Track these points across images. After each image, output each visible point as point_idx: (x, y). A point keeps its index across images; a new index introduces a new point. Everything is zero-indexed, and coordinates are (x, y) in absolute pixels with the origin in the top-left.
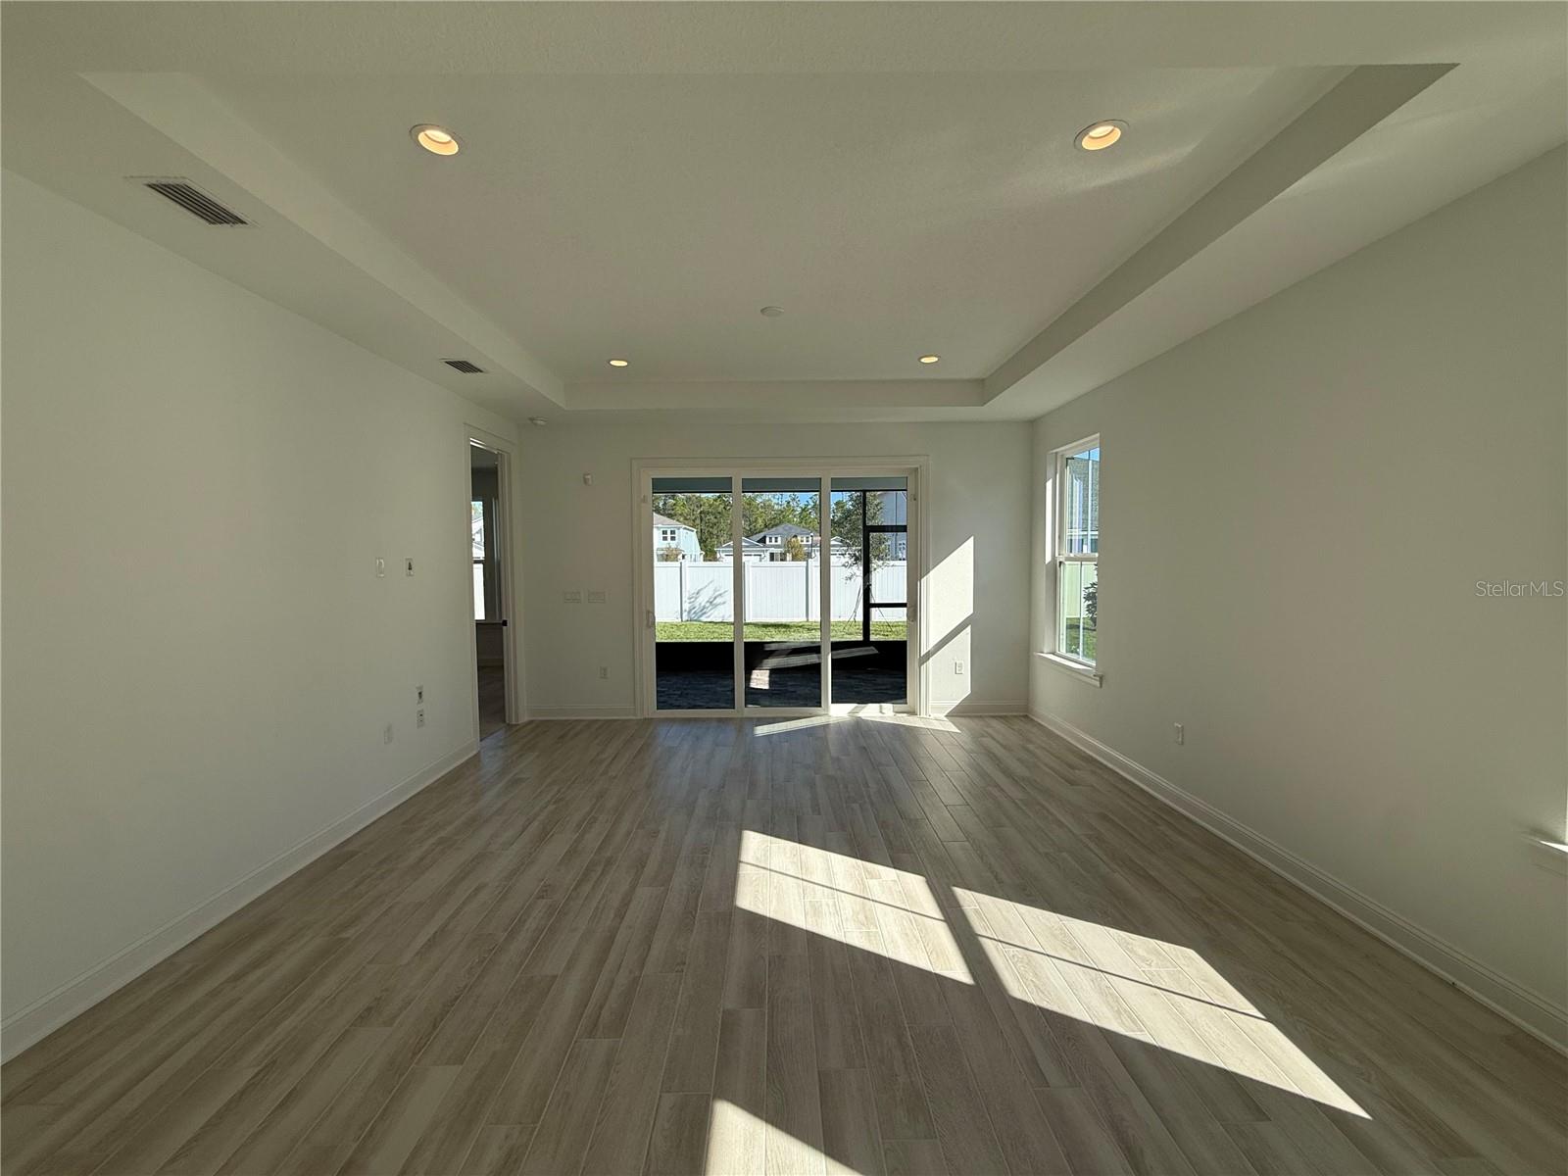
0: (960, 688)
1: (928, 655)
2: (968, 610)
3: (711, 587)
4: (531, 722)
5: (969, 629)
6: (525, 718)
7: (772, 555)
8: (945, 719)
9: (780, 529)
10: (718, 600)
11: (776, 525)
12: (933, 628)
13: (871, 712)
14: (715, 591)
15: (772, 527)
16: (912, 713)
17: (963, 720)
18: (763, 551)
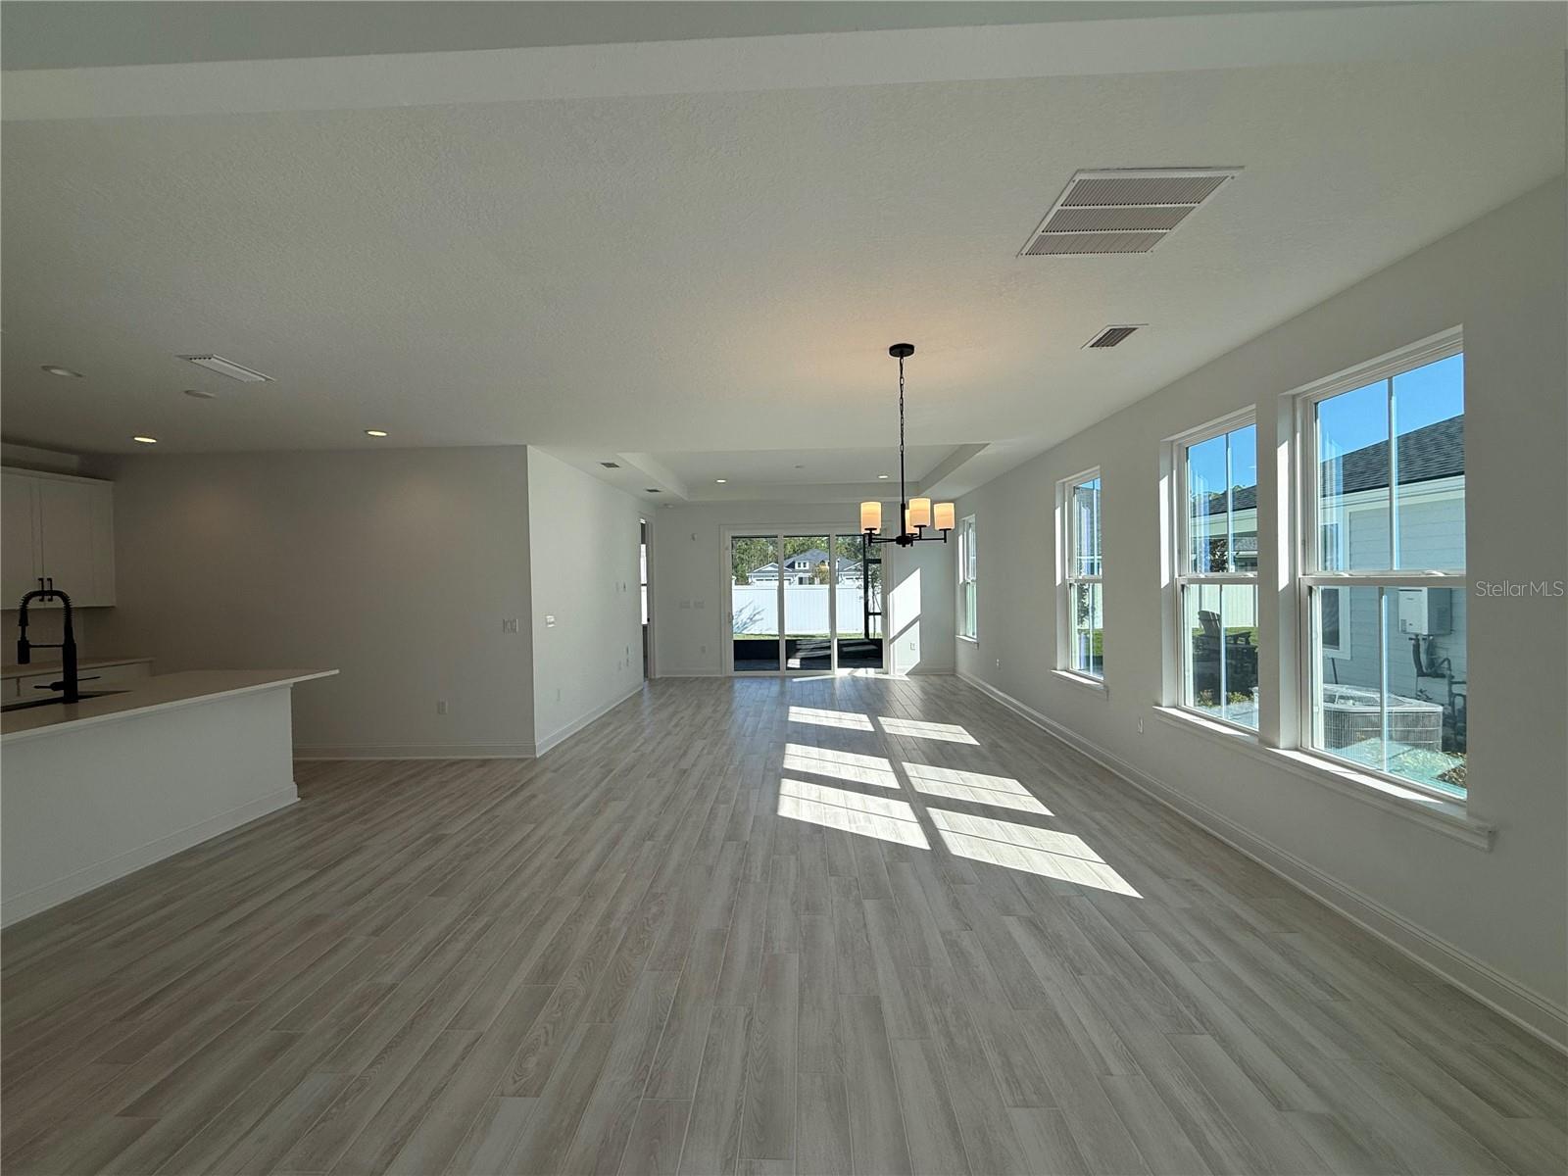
0: (914, 658)
1: (894, 638)
2: (917, 611)
3: (752, 606)
4: (661, 678)
5: (918, 623)
6: (658, 676)
7: (801, 580)
8: (907, 679)
9: (808, 554)
10: (757, 617)
11: (805, 551)
12: (897, 623)
13: (861, 673)
14: (754, 610)
15: (801, 552)
16: (887, 673)
17: (913, 677)
18: (792, 576)
